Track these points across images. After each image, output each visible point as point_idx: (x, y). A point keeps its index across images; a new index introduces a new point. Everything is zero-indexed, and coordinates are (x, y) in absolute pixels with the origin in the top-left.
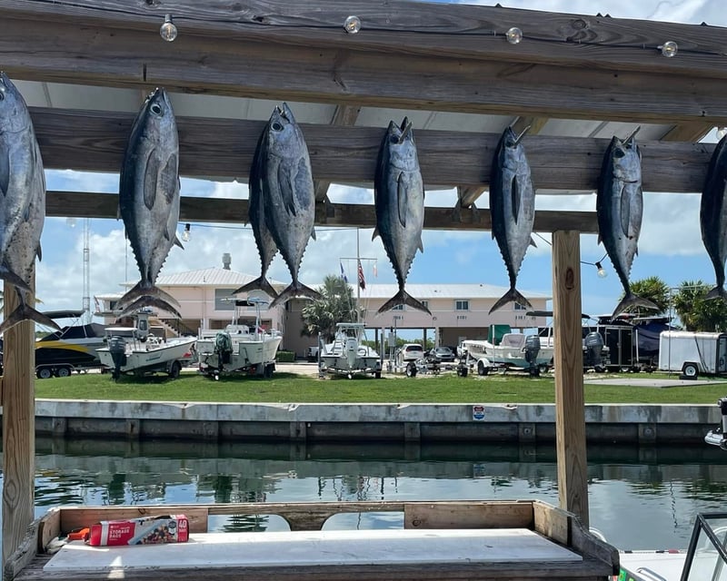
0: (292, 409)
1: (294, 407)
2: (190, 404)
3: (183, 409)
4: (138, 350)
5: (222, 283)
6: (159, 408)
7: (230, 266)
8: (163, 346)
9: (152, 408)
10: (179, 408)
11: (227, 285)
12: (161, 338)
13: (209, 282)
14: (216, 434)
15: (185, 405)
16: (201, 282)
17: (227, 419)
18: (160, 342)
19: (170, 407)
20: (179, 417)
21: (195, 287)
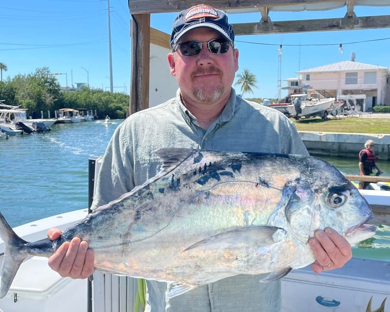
0: (380, 137)
1: (381, 136)
2: (324, 133)
3: (320, 136)
4: (307, 105)
5: (350, 69)
6: (308, 135)
7: (355, 59)
8: (318, 103)
9: (305, 135)
10: (318, 135)
11: (353, 70)
12: (317, 99)
13: (343, 69)
14: (337, 149)
15: (321, 133)
16: (338, 70)
17: (343, 141)
18: (317, 101)
19: (313, 135)
20: (318, 140)
21: (335, 72)
